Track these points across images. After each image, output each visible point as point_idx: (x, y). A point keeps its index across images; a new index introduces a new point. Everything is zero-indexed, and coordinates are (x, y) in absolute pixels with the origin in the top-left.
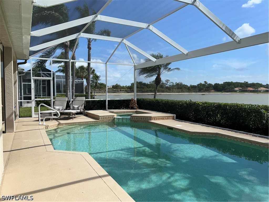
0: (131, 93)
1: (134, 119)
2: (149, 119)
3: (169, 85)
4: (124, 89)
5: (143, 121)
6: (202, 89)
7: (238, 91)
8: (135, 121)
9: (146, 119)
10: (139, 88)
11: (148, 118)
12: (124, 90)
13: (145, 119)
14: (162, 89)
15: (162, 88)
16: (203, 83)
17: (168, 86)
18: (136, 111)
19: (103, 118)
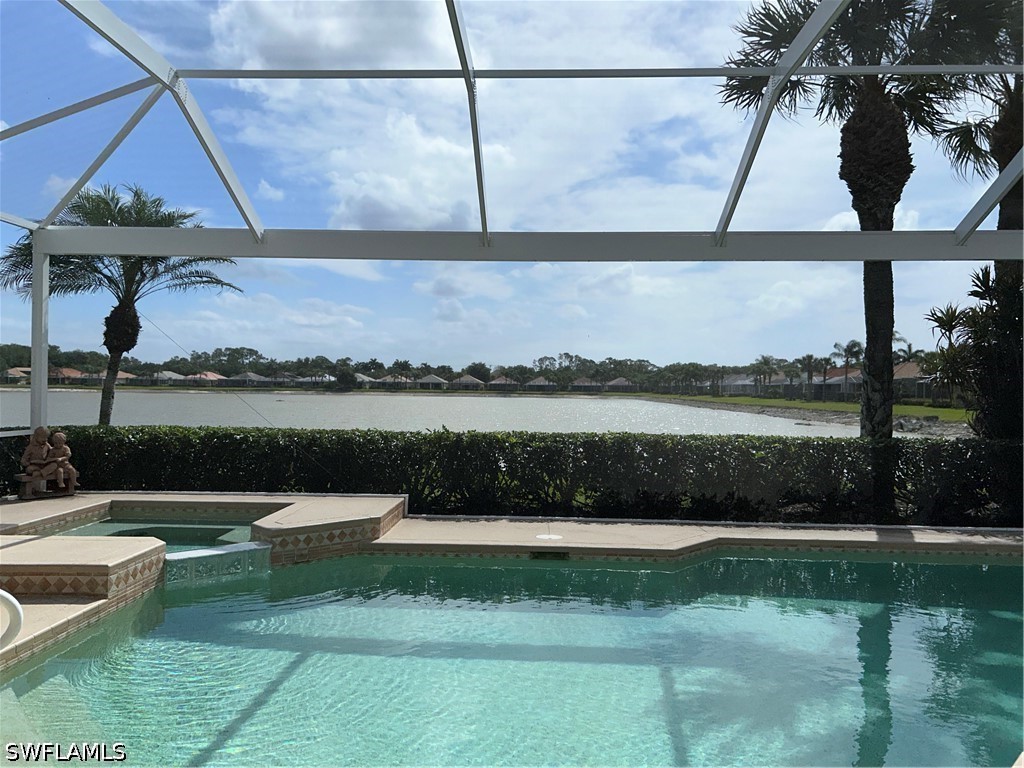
1: (290, 547)
2: (370, 534)
5: (340, 547)
8: (299, 559)
9: (353, 533)
11: (366, 527)
13: (347, 539)
18: (112, 502)
19: (123, 576)
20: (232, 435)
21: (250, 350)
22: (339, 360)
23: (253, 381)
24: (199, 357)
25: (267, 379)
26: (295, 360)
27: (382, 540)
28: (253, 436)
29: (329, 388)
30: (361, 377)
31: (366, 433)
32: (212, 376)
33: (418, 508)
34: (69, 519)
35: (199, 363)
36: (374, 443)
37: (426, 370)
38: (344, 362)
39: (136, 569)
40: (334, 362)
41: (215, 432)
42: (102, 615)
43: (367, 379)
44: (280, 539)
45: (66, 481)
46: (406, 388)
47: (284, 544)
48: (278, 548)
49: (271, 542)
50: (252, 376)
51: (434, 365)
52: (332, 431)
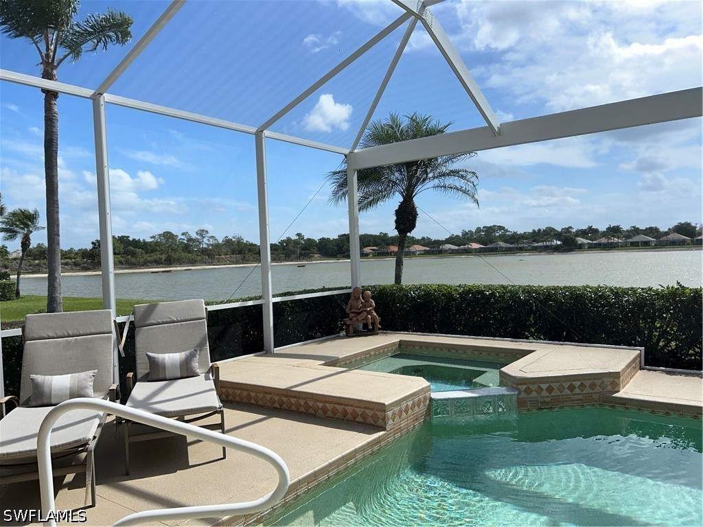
0: (94, 269)
1: (534, 394)
2: (609, 388)
3: (207, 244)
4: (71, 259)
5: (580, 397)
6: (294, 252)
7: (371, 255)
8: (542, 406)
9: (593, 386)
10: (118, 254)
11: (605, 380)
12: (69, 261)
13: (587, 390)
14: (190, 255)
15: (189, 252)
16: (294, 237)
17: (205, 246)
18: (400, 341)
19: (397, 412)
20: (482, 291)
21: (500, 226)
22: (563, 229)
23: (502, 248)
24: (467, 234)
25: (512, 246)
26: (531, 231)
27: (622, 394)
28: (499, 292)
29: (556, 249)
30: (580, 240)
31: (596, 290)
32: (475, 246)
33: (654, 360)
34: (372, 353)
35: (467, 237)
36: (606, 299)
37: (636, 231)
38: (568, 230)
39: (407, 406)
40: (560, 230)
41: (470, 289)
42: (382, 444)
43: (586, 241)
44: (525, 387)
45: (373, 324)
46: (618, 247)
47: (528, 391)
48: (523, 395)
49: (517, 389)
50: (502, 244)
51: (642, 227)
52: (565, 287)
